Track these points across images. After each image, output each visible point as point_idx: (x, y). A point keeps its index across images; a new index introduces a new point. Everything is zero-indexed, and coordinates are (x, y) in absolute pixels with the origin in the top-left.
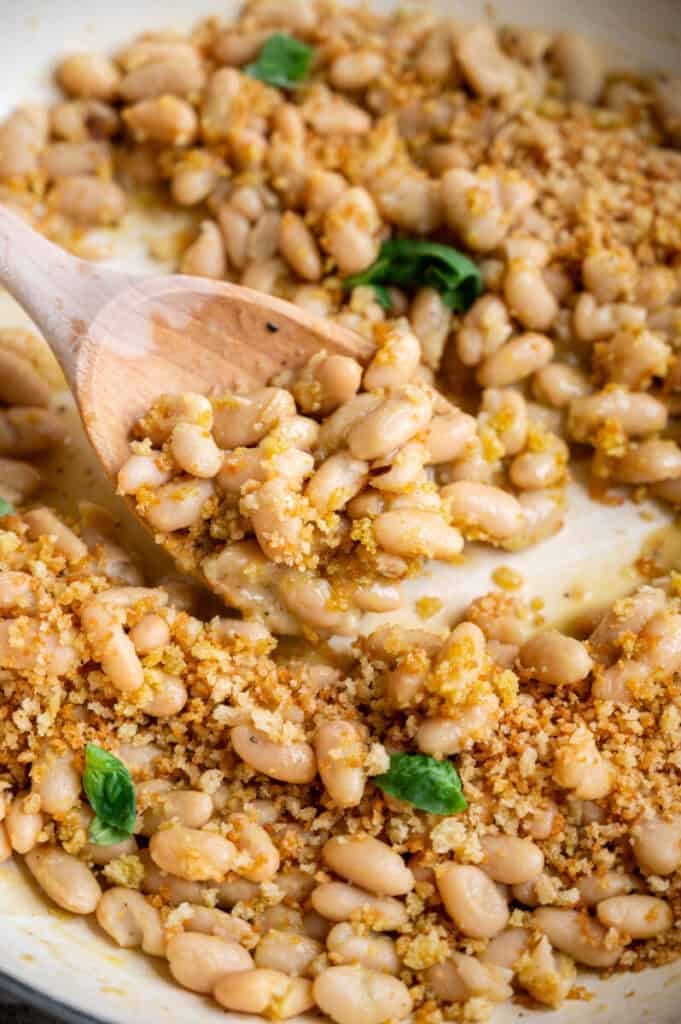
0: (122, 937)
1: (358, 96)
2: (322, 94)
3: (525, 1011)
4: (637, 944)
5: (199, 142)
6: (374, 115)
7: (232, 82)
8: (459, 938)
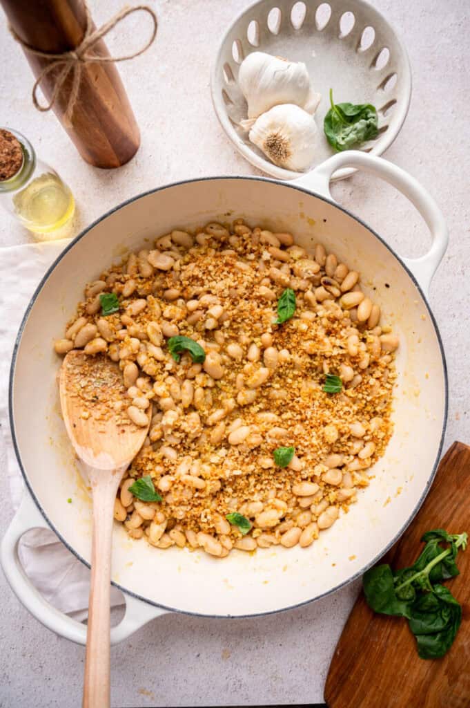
0: (268, 546)
1: (135, 295)
2: (125, 302)
3: (364, 490)
4: (372, 457)
5: (109, 344)
6: (145, 297)
7: (103, 322)
8: (337, 488)
